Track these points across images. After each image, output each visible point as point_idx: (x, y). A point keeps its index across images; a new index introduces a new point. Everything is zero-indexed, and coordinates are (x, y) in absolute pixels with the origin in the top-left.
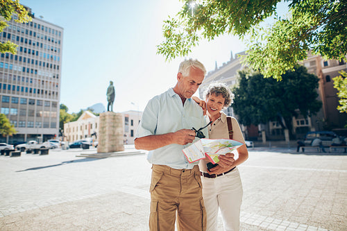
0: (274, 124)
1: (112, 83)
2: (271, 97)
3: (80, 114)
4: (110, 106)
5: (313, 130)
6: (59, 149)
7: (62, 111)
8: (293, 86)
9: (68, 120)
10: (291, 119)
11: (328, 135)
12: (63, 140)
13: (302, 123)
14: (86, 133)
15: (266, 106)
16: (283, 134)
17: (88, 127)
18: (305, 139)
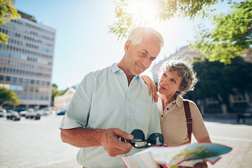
0: (210, 100)
2: (208, 79)
3: (66, 90)
7: (54, 88)
10: (228, 96)
13: (240, 99)
16: (220, 108)
18: (245, 112)
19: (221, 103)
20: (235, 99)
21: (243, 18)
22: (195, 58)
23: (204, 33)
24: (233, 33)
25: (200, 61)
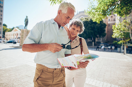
0: (89, 40)
1: (27, 17)
2: (90, 30)
3: (13, 29)
4: (26, 27)
5: (102, 43)
6: (3, 43)
7: (4, 27)
8: (98, 27)
9: (7, 31)
10: (95, 39)
11: (107, 45)
12: (5, 39)
13: (99, 40)
14: (15, 37)
15: (88, 33)
16: (92, 43)
17: (16, 35)
18: (99, 46)
19: (92, 41)
20: (97, 40)
21: (107, 2)
22: (85, 19)
23: (93, 7)
24: (103, 9)
25: (88, 20)
